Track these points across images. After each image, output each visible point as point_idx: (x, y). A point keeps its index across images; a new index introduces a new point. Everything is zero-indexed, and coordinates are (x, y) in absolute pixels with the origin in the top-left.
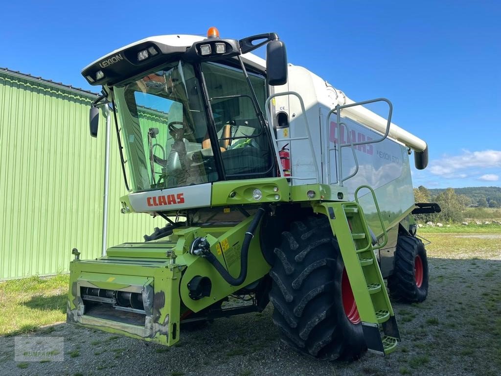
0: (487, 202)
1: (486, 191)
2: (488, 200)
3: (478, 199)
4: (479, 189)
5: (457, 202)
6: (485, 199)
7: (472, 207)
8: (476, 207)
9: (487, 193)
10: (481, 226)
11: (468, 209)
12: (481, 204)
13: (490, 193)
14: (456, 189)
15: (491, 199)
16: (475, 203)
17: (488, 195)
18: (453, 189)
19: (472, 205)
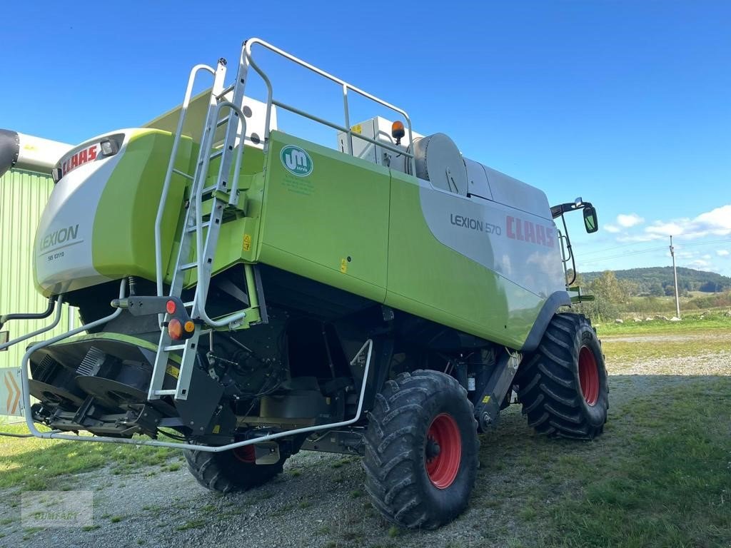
0: (663, 289)
1: (660, 273)
2: (664, 286)
3: (650, 285)
4: (652, 270)
5: (619, 290)
6: (660, 284)
7: (642, 295)
8: (647, 295)
9: (663, 275)
10: (640, 324)
11: (636, 299)
12: (655, 292)
13: (666, 275)
14: (617, 271)
15: (669, 284)
16: (647, 291)
17: (665, 278)
18: (612, 272)
19: (642, 293)
